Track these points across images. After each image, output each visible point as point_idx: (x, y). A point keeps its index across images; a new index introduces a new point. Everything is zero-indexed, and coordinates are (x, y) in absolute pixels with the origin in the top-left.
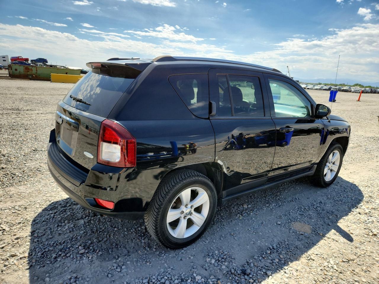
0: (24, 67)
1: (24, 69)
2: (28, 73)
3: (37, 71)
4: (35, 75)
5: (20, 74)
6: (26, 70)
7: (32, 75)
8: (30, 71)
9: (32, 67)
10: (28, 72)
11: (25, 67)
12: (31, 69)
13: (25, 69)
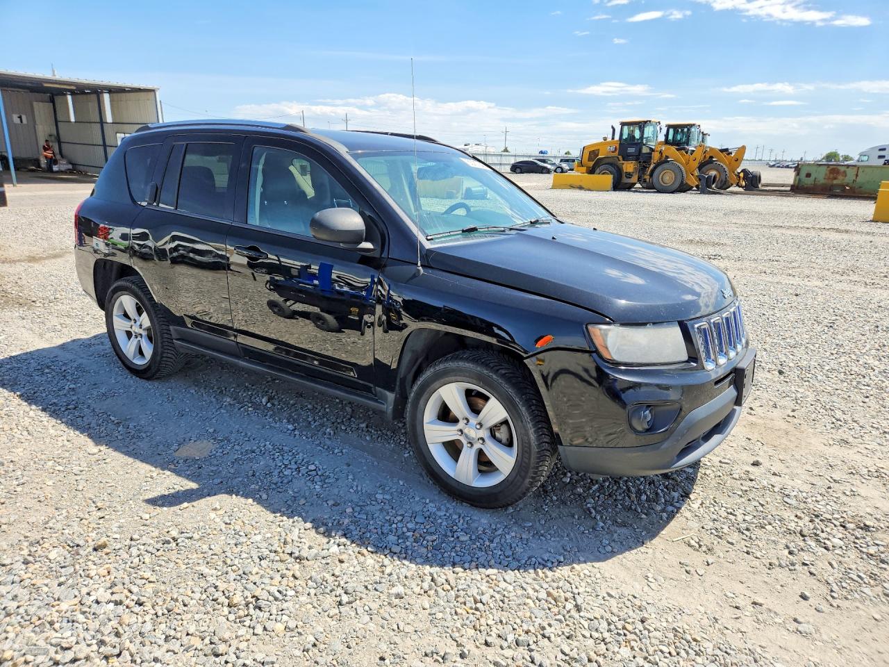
0: (829, 169)
1: (828, 172)
2: (835, 182)
3: (857, 175)
4: (850, 185)
5: (815, 184)
6: (832, 176)
7: (843, 187)
8: (840, 177)
9: (848, 168)
10: (835, 178)
11: (831, 167)
12: (845, 172)
13: (830, 173)
